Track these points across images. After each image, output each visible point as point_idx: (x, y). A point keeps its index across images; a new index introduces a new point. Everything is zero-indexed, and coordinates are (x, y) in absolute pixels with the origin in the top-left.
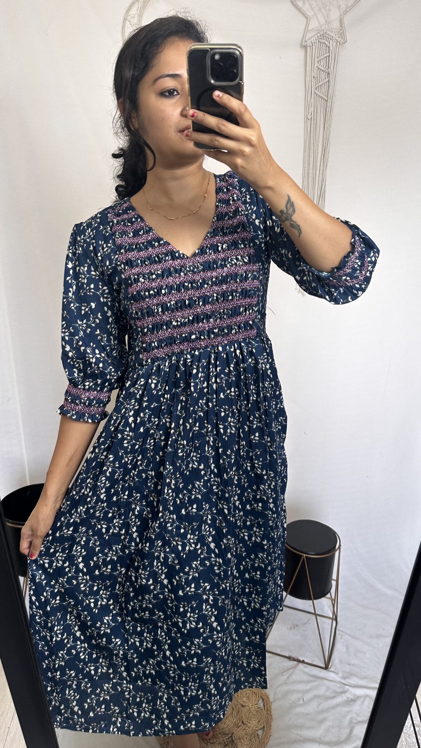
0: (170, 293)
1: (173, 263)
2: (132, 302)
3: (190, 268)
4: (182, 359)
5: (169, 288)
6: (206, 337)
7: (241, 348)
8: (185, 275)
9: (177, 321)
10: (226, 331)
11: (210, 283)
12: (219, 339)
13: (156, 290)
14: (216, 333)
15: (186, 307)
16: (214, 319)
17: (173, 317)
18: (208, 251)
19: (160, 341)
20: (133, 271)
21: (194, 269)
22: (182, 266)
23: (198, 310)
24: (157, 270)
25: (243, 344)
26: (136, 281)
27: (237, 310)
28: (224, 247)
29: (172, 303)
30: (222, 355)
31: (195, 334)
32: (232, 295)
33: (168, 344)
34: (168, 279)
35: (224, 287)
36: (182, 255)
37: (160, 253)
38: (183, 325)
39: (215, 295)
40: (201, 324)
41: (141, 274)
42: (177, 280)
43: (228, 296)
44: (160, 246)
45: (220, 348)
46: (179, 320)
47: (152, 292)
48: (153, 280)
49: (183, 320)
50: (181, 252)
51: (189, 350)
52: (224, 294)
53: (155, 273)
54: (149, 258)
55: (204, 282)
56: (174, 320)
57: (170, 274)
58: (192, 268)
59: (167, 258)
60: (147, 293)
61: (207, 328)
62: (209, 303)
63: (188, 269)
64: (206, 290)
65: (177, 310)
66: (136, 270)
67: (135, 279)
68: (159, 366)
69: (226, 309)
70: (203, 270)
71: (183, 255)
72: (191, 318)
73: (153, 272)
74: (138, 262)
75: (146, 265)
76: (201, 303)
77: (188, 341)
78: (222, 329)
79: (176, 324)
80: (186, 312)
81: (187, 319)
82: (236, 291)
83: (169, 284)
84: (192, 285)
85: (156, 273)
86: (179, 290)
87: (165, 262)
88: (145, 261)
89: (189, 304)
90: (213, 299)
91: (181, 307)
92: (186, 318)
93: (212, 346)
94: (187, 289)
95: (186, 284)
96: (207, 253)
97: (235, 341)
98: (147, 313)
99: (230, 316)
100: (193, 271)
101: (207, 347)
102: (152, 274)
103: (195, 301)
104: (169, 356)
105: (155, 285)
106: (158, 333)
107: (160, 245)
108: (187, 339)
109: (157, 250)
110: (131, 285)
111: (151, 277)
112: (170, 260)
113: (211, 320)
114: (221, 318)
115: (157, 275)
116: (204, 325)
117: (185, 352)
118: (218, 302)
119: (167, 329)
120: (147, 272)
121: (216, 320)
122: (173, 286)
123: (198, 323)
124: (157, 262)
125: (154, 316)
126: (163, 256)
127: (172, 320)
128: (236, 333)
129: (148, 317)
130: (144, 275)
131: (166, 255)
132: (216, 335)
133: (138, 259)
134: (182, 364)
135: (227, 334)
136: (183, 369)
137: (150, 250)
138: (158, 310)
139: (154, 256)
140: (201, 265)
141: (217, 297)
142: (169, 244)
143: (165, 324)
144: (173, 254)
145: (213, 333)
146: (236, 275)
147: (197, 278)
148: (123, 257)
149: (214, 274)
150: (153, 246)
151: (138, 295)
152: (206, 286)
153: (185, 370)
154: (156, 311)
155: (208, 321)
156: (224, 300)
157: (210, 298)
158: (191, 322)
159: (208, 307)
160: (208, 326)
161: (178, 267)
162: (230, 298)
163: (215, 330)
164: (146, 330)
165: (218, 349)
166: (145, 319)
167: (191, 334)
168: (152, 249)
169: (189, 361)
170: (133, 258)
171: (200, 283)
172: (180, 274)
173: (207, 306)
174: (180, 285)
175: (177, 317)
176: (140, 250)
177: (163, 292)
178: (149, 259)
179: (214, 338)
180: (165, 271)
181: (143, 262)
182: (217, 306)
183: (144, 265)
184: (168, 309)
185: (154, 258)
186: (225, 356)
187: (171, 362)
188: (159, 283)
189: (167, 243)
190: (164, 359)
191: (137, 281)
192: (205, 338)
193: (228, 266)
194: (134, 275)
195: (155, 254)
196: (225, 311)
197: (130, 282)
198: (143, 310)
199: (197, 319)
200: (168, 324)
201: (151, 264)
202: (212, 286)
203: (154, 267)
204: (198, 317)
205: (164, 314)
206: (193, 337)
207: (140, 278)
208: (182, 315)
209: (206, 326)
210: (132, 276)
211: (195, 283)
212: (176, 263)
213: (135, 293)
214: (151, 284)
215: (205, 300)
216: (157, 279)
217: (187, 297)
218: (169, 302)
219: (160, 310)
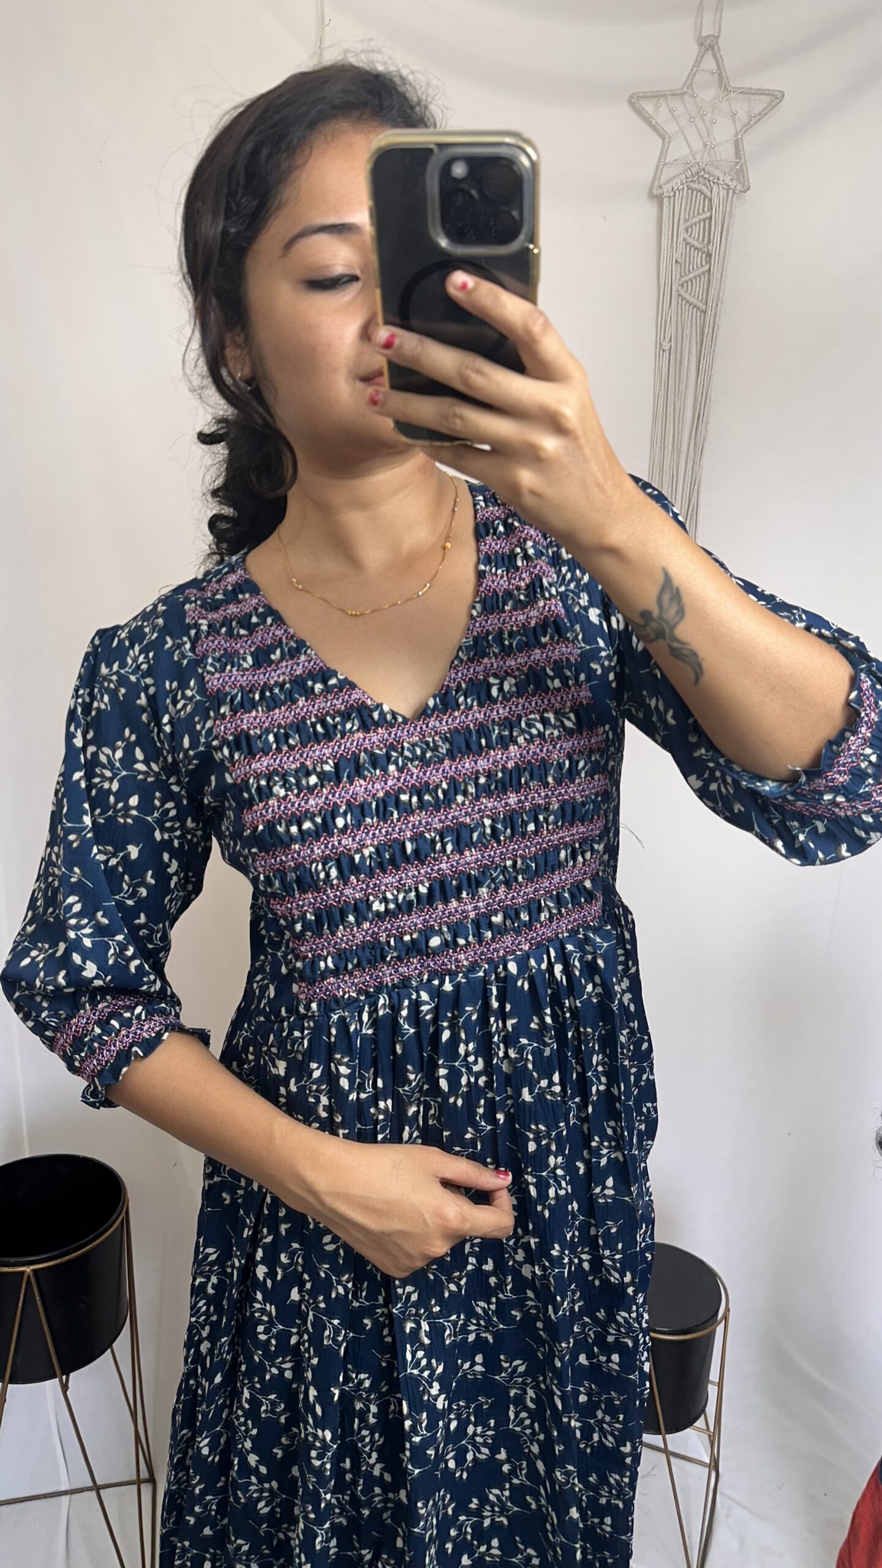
0: (358, 824)
1: (364, 739)
2: (254, 850)
3: (413, 752)
4: (406, 1003)
5: (357, 811)
6: (471, 938)
7: (564, 958)
8: (400, 770)
9: (385, 900)
10: (524, 917)
11: (472, 790)
12: (508, 939)
13: (319, 820)
14: (498, 926)
15: (407, 859)
16: (489, 887)
17: (373, 889)
18: (461, 699)
19: (342, 956)
20: (253, 765)
21: (424, 753)
22: (392, 747)
23: (444, 866)
24: (323, 762)
25: (570, 947)
26: (264, 796)
27: (550, 859)
28: (506, 687)
29: (366, 852)
30: (519, 983)
31: (440, 932)
32: (536, 821)
33: (365, 963)
34: (351, 784)
35: (513, 799)
36: (389, 717)
37: (327, 713)
38: (406, 908)
39: (488, 822)
40: (454, 904)
41: (277, 775)
42: (377, 786)
43: (525, 824)
44: (328, 692)
45: (513, 967)
46: (389, 896)
47: (307, 825)
48: (311, 789)
49: (401, 897)
50: (386, 708)
51: (426, 977)
52: (511, 818)
53: (315, 768)
54: (299, 727)
55: (455, 787)
56: (376, 897)
57: (358, 771)
58: (418, 751)
59: (348, 726)
60: (294, 829)
61: (472, 915)
62: (471, 844)
63: (407, 753)
64: (461, 810)
65: (384, 871)
66: (262, 764)
67: (259, 788)
68: (343, 1024)
69: (522, 857)
70: (452, 757)
71: (394, 715)
72: (423, 890)
73: (311, 768)
74: (267, 739)
75: (291, 748)
76: (449, 847)
77: (419, 952)
78: (512, 913)
79: (382, 908)
80: (410, 874)
81: (413, 894)
82: (547, 809)
83: (355, 799)
84: (420, 799)
85: (318, 769)
86: (384, 815)
87: (342, 737)
88: (287, 736)
89: (416, 852)
90: (483, 834)
91: (393, 861)
92: (410, 890)
93: (490, 961)
94: (406, 810)
95: (404, 797)
96: (458, 706)
97: (549, 940)
98: (299, 881)
99: (533, 876)
100: (422, 758)
101: (474, 967)
102: (308, 774)
103: (433, 842)
104: (368, 995)
105: (317, 805)
106: (333, 934)
107: (328, 689)
108: (418, 948)
109: (320, 703)
110: (250, 803)
111: (304, 782)
112: (358, 730)
113: (483, 891)
114: (507, 883)
115: (322, 776)
116: (463, 907)
117: (414, 984)
118: (498, 842)
119: (358, 924)
120: (293, 766)
121: (496, 890)
122: (366, 807)
123: (446, 901)
124: (321, 738)
125: (318, 890)
126: (338, 719)
127: (371, 898)
128: (551, 919)
129: (303, 890)
130: (284, 777)
131: (346, 716)
132: (499, 931)
133: (267, 731)
134: (405, 1019)
135: (529, 925)
136: (412, 1031)
137: (300, 704)
138: (328, 875)
139: (313, 720)
140: (445, 739)
141: (493, 828)
142: (353, 686)
143: (352, 907)
144: (365, 713)
145: (491, 926)
146: (544, 765)
147: (434, 776)
148: (225, 729)
149: (482, 764)
150: (309, 693)
151: (270, 835)
152: (460, 798)
153: (418, 1034)
154: (322, 875)
155: (474, 895)
156: (513, 834)
157: (472, 831)
158: (425, 900)
159: (471, 856)
160: (476, 908)
161: (381, 749)
162: (531, 827)
163: (494, 919)
164: (298, 927)
165: (505, 968)
166: (293, 896)
167: (428, 932)
168: (306, 700)
169: (425, 1008)
170: (256, 727)
171: (444, 792)
172: (385, 770)
173: (467, 853)
174: (387, 800)
175: (383, 888)
176: (273, 704)
177: (340, 822)
178: (298, 731)
179: (493, 939)
180: (342, 764)
181: (282, 739)
182: (494, 851)
183: (285, 748)
184: (355, 869)
185: (314, 725)
186: (526, 986)
187: (376, 1010)
188: (327, 798)
189: (348, 685)
190: (354, 1005)
191: (265, 794)
192: (468, 944)
193: (521, 740)
194: (258, 777)
195: (316, 716)
196: (519, 862)
197: (246, 795)
198: (286, 874)
199: (441, 891)
200: (361, 909)
201: (304, 745)
202: (477, 798)
203: (314, 751)
204: (442, 884)
205: (345, 884)
206: (435, 942)
207: (275, 785)
208: (399, 882)
209: (470, 907)
210: (251, 781)
211: (428, 791)
212: (374, 739)
213: (261, 827)
214: (306, 803)
215: (461, 836)
216: (322, 786)
217: (409, 834)
218: (358, 851)
219: (334, 873)
